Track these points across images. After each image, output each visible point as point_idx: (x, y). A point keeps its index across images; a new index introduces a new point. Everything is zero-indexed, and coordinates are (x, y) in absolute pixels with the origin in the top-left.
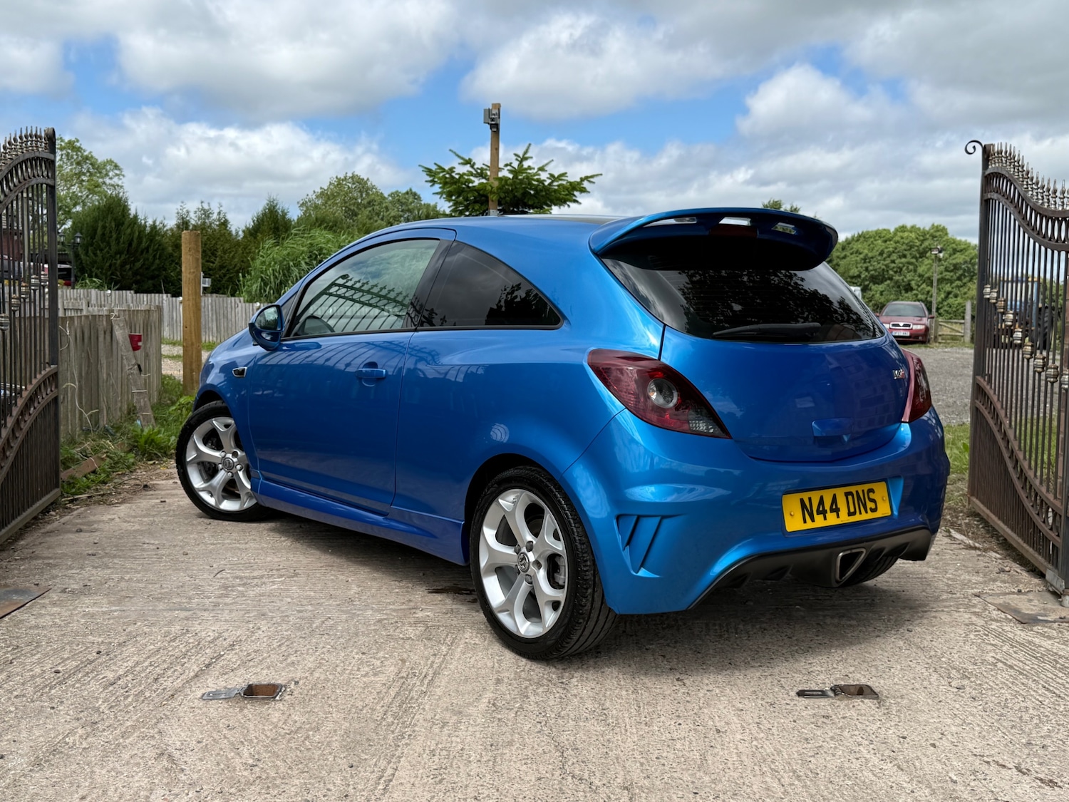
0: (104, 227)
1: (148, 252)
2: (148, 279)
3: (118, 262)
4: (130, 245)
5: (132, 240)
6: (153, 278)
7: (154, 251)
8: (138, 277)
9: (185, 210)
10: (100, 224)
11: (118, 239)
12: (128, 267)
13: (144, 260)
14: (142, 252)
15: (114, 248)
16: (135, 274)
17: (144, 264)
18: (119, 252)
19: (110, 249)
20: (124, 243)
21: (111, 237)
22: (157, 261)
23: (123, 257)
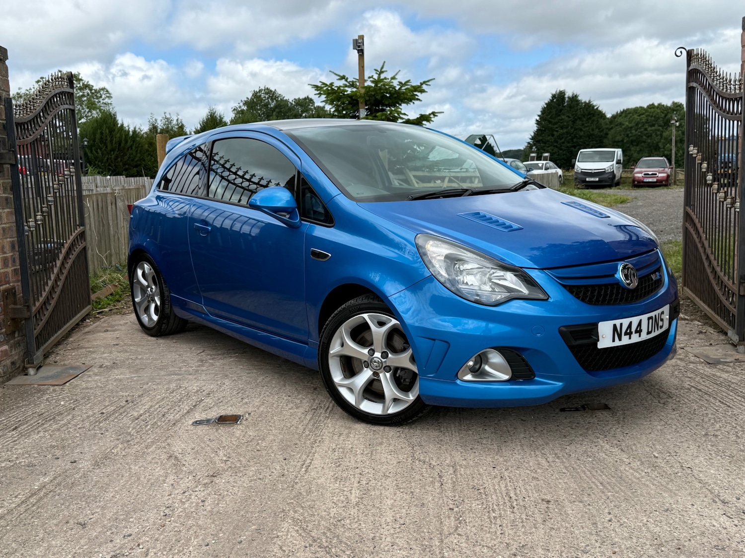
0: (102, 133)
1: (132, 149)
2: (134, 167)
3: (113, 156)
4: (120, 144)
5: (121, 141)
6: (136, 166)
7: (136, 148)
8: (127, 166)
9: (154, 119)
10: (99, 131)
11: (111, 141)
12: (119, 159)
13: (130, 155)
14: (128, 150)
15: (109, 147)
16: (124, 164)
17: (129, 157)
18: (113, 150)
19: (106, 147)
20: (116, 143)
21: (107, 140)
22: (139, 155)
23: (116, 153)
